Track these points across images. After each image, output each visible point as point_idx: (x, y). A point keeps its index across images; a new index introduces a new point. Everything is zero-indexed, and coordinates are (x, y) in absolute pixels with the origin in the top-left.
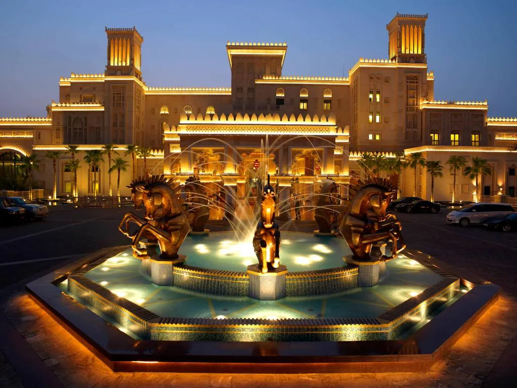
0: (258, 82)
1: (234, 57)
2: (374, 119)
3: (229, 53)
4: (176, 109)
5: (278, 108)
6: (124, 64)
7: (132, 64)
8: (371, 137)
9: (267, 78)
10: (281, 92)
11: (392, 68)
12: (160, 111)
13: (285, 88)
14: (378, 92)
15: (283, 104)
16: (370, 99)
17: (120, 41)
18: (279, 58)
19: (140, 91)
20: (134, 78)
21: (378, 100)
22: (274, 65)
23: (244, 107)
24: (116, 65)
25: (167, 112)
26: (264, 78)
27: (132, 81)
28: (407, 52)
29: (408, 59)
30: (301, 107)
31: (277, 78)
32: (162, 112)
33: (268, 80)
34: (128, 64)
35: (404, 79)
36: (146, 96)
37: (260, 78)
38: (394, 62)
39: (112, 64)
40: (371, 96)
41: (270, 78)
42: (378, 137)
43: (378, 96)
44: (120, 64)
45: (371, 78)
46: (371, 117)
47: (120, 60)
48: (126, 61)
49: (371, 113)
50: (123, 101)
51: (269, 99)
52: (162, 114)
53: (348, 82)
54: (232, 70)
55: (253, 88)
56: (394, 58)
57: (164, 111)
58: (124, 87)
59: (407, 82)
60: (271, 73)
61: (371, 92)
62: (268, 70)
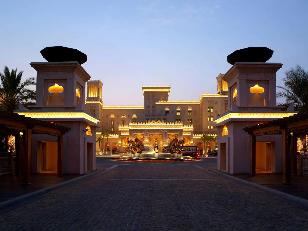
0: (157, 103)
1: (145, 92)
2: (210, 119)
3: (143, 91)
4: (118, 115)
5: (166, 115)
6: (95, 96)
7: (99, 96)
8: (209, 127)
9: (161, 101)
10: (167, 108)
11: (218, 97)
12: (110, 116)
13: (170, 106)
14: (212, 108)
15: (169, 113)
16: (208, 111)
17: (93, 86)
18: (167, 93)
19: (102, 108)
20: (99, 102)
21: (212, 111)
22: (165, 95)
23: (150, 115)
24: (91, 96)
25: (114, 117)
26: (160, 102)
27: (99, 104)
28: (225, 90)
29: (225, 93)
30: (177, 114)
31: (166, 102)
32: (111, 117)
33: (162, 102)
34: (97, 96)
35: (224, 102)
36: (104, 109)
37: (158, 101)
38: (219, 94)
39: (89, 96)
40: (209, 109)
41: (163, 101)
42: (212, 128)
43: (212, 110)
44: (93, 96)
45: (209, 102)
46: (209, 119)
47: (93, 94)
48: (96, 95)
49: (209, 117)
50: (94, 112)
51: (162, 111)
52: (111, 118)
53: (199, 103)
54: (145, 97)
55: (154, 106)
56: (219, 93)
57: (112, 116)
58: (95, 106)
59: (225, 103)
60: (163, 99)
61: (209, 108)
62: (162, 98)
